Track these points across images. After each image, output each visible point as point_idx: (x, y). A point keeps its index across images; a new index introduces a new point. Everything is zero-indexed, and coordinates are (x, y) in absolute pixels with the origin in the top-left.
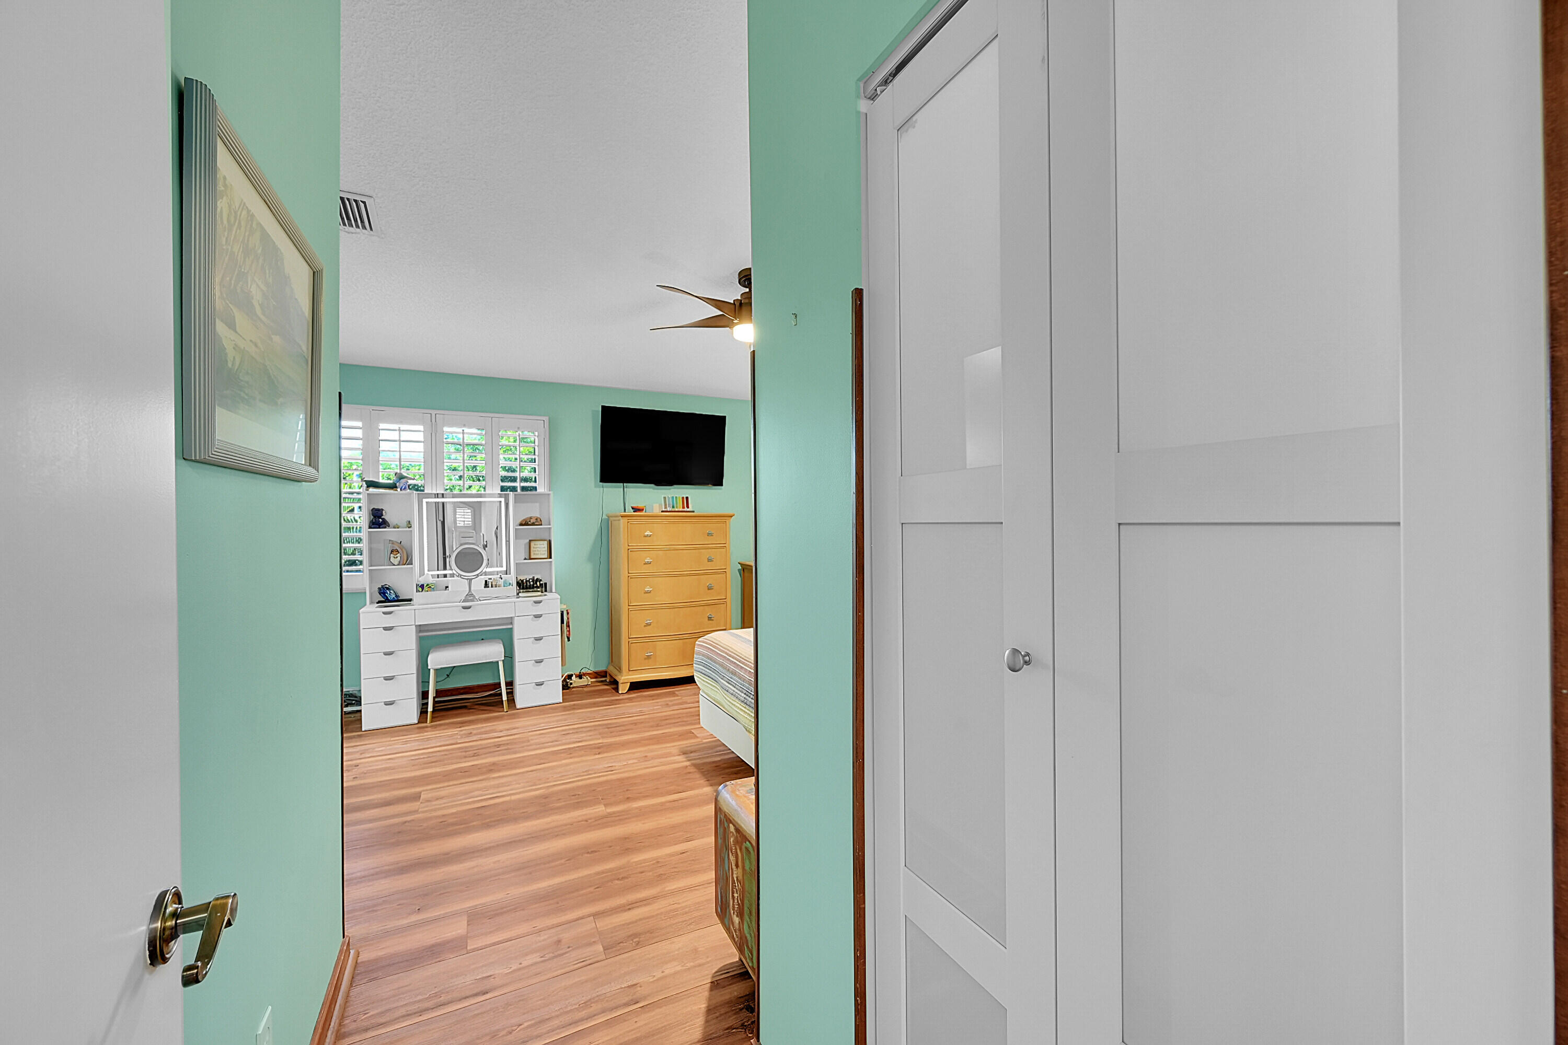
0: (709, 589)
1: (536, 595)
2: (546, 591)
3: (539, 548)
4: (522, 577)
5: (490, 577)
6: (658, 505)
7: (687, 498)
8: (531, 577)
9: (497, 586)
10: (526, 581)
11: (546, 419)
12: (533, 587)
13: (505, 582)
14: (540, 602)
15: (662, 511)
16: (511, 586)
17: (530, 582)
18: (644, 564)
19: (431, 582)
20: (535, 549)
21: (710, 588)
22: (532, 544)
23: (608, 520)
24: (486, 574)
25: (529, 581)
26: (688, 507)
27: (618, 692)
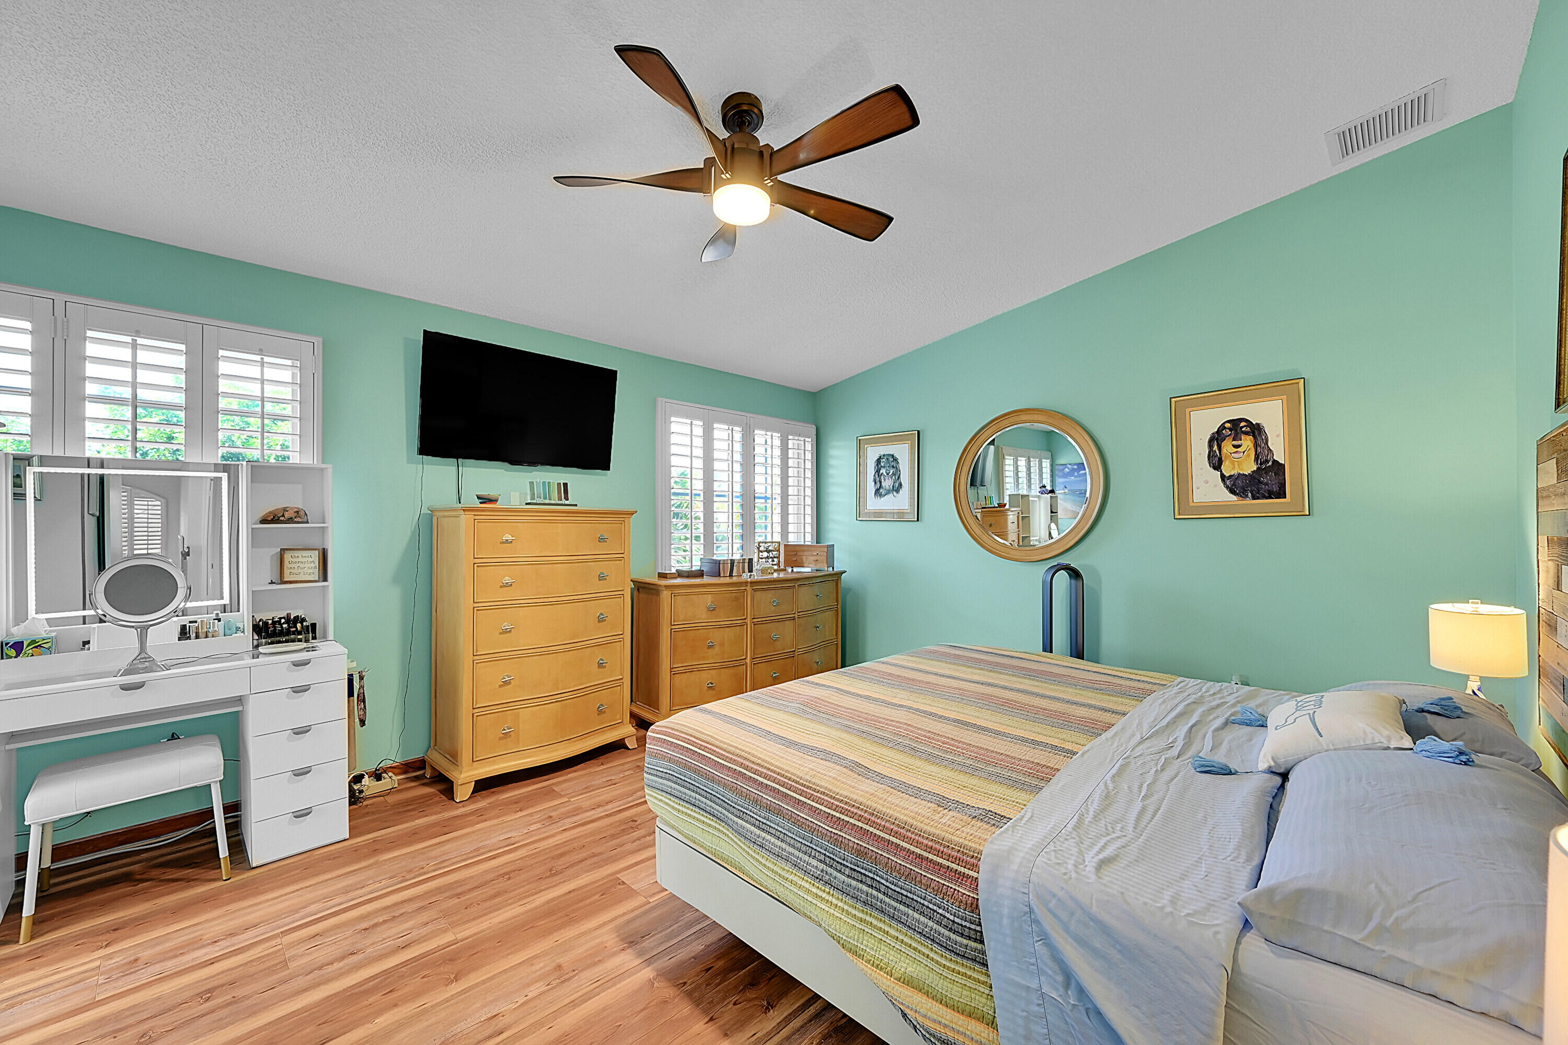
0: (599, 621)
1: (294, 651)
2: (314, 638)
3: (302, 562)
4: (267, 616)
5: (192, 618)
6: (518, 494)
7: (565, 485)
8: (284, 614)
9: (210, 635)
10: (274, 623)
11: (318, 341)
12: (288, 632)
13: (227, 627)
14: (305, 663)
15: (527, 504)
16: (240, 634)
17: (281, 625)
18: (501, 587)
19: (45, 635)
20: (292, 566)
21: (601, 620)
22: (288, 556)
23: (431, 517)
24: (184, 613)
25: (279, 622)
26: (567, 499)
27: (452, 798)
